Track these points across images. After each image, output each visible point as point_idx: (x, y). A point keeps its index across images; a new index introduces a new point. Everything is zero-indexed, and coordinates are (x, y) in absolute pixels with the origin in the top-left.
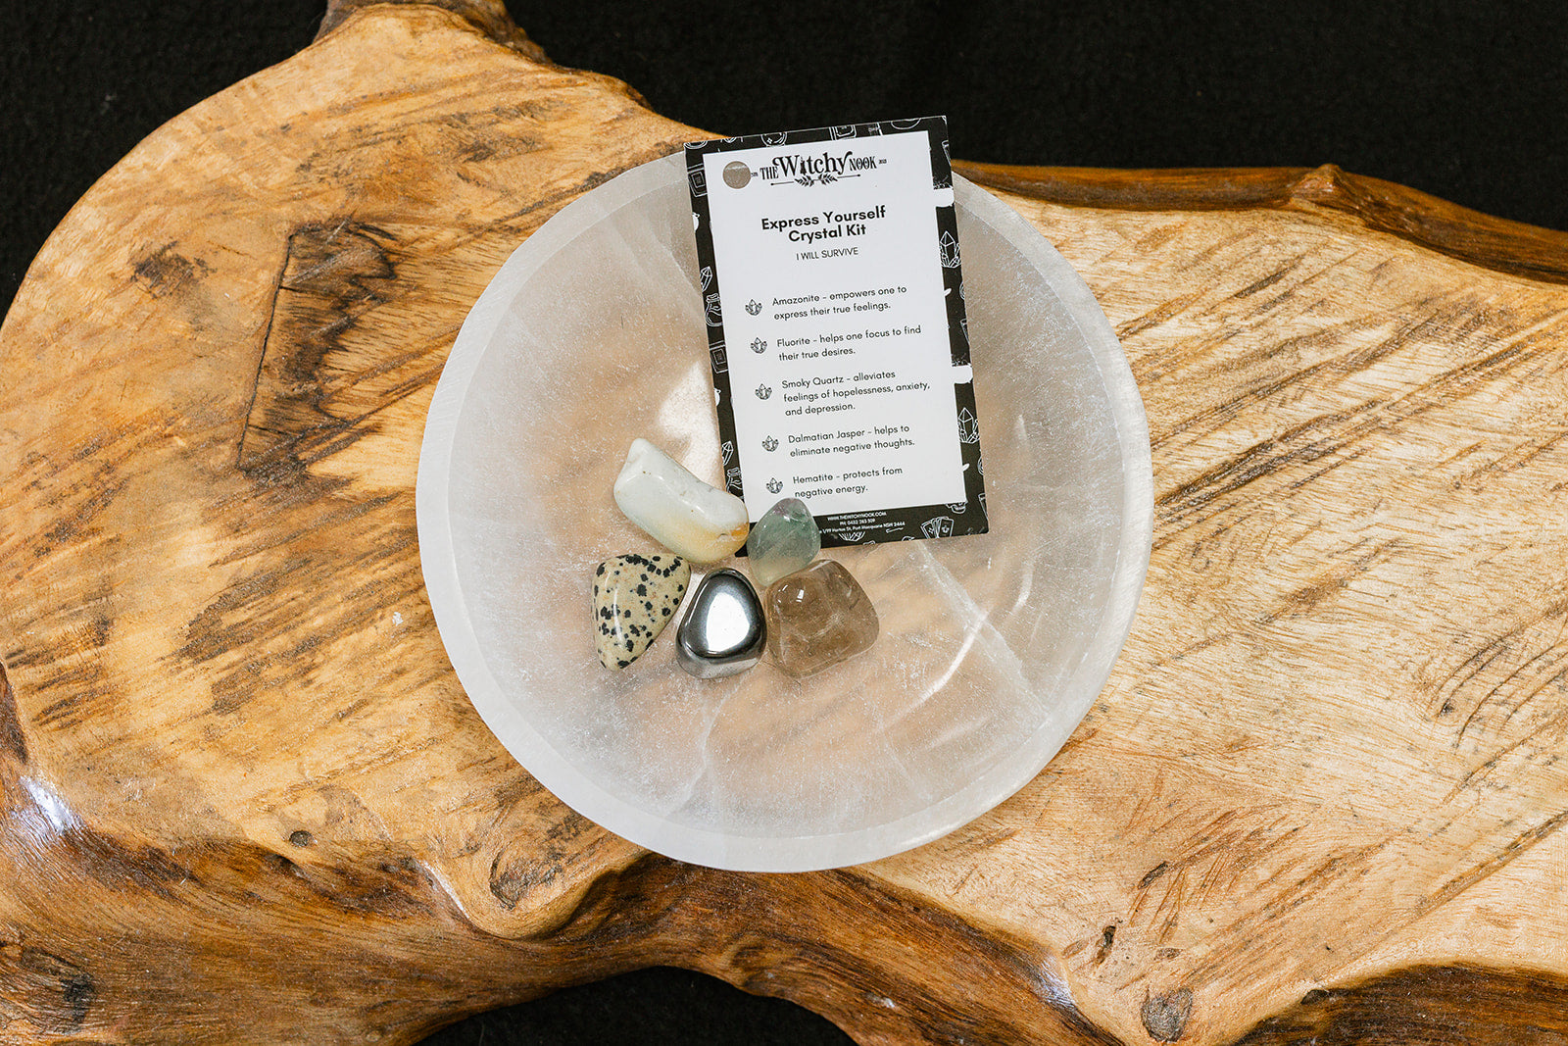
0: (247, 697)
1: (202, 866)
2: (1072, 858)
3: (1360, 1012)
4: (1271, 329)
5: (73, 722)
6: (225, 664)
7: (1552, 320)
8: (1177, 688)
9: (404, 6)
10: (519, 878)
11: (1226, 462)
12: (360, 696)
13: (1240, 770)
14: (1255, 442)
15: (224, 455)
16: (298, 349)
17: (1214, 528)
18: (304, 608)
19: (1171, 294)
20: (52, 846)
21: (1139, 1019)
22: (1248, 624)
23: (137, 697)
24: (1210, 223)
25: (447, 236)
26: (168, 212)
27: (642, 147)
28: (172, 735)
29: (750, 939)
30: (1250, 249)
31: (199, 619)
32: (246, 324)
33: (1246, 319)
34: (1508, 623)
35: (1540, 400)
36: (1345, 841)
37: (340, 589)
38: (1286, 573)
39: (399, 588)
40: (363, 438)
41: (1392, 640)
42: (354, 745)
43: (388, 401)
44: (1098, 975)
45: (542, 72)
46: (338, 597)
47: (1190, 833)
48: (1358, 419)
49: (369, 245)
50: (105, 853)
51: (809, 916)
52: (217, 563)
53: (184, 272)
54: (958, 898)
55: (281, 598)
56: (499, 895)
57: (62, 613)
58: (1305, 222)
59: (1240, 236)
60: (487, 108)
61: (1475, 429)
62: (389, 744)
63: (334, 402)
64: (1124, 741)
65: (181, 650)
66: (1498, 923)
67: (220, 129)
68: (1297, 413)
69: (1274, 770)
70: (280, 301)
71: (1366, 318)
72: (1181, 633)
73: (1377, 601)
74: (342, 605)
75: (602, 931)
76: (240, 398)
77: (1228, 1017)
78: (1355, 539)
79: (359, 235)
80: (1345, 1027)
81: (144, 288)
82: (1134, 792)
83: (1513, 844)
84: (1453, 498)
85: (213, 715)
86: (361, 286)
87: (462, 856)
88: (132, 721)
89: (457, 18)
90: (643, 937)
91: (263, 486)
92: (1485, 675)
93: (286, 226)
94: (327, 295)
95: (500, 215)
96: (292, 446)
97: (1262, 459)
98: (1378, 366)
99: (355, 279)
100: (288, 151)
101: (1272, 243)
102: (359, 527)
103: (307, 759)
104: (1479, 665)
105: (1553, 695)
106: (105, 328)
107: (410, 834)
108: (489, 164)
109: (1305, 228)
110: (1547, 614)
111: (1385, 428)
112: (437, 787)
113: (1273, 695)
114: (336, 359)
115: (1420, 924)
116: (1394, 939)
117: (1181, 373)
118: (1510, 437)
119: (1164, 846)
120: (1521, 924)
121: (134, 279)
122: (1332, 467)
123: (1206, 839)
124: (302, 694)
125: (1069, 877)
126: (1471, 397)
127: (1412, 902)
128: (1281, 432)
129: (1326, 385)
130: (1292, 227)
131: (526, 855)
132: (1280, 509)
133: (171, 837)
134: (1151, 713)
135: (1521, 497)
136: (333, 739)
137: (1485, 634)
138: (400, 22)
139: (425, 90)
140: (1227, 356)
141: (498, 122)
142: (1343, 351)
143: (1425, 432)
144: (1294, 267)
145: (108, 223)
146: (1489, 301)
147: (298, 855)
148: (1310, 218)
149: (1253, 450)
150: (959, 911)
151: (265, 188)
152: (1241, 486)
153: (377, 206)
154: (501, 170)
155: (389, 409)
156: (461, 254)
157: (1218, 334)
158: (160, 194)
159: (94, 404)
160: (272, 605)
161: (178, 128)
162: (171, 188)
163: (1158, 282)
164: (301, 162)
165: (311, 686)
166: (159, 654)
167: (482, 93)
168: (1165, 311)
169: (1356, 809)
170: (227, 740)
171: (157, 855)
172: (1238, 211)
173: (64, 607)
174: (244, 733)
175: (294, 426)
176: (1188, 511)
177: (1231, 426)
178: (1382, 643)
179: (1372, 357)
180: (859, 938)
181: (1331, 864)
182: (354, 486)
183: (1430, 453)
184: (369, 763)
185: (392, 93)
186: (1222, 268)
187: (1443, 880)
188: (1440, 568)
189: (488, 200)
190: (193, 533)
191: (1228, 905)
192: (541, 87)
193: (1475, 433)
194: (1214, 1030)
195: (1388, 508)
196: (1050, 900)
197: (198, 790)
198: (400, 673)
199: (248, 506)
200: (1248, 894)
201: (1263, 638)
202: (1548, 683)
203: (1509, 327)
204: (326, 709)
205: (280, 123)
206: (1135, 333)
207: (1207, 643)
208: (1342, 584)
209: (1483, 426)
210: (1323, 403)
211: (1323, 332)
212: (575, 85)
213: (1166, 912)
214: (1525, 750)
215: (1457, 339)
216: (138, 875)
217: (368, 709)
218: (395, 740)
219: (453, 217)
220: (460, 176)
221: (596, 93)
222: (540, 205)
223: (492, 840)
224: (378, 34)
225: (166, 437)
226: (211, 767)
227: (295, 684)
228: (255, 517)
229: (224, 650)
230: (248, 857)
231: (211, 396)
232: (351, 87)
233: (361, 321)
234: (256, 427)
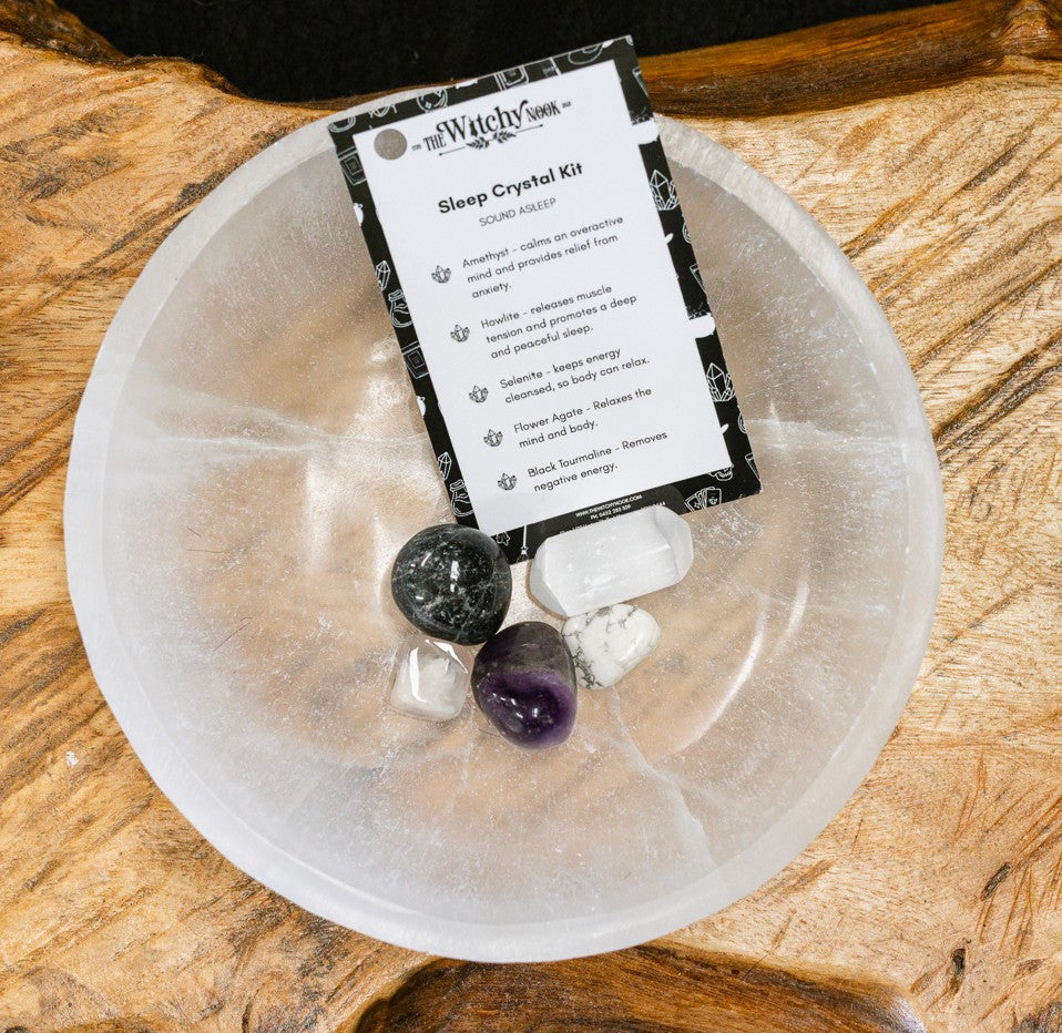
2: (901, 880)
4: (1012, 220)
8: (982, 661)
11: (989, 386)
12: (47, 858)
14: (1017, 356)
17: (989, 466)
19: (889, 201)
22: (1049, 571)
24: (919, 107)
25: (31, 294)
27: (237, 143)
30: (970, 130)
33: (980, 213)
39: (65, 723)
42: (53, 915)
43: (6, 504)
44: (955, 1007)
45: (100, 74)
47: (1027, 824)
51: (611, 997)
54: (781, 952)
58: (1026, 85)
59: (956, 116)
60: (45, 131)
62: (93, 905)
64: (932, 734)
72: (974, 596)
82: (956, 791)
87: (205, 1018)
95: (88, 257)
97: (1028, 374)
101: (995, 118)
108: (62, 198)
109: (1029, 92)
112: (159, 945)
117: (918, 292)
119: (1001, 846)
123: (1046, 828)
125: (901, 903)
128: (1044, 339)
130: (1013, 94)
131: (278, 1001)
134: (958, 695)
136: (27, 913)
140: (967, 261)
141: (62, 145)
144: (1024, 141)
148: (1032, 79)
149: (1017, 367)
150: (784, 966)
152: (1011, 411)
154: (77, 203)
155: (8, 513)
157: (951, 237)
163: (872, 189)
167: (34, 113)
168: (886, 221)
172: (947, 86)
176: (956, 451)
177: (986, 343)
180: (674, 1009)
186: (942, 159)
189: (70, 242)
192: (103, 92)
196: (887, 932)
198: (88, 821)
204: (11, 881)
206: (856, 256)
207: (1006, 602)
213: (1017, 922)
217: (61, 871)
218: (99, 900)
219: (34, 270)
220: (30, 219)
221: (170, 88)
222: (133, 235)
223: (237, 993)
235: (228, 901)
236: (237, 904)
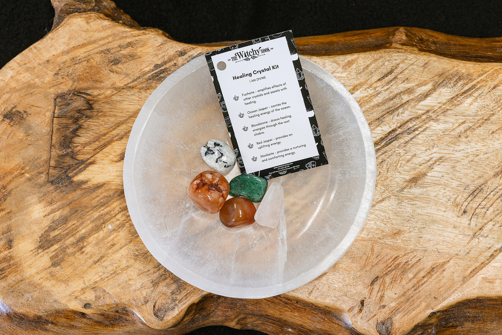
0: (63, 260)
1: (55, 319)
2: (347, 279)
3: (448, 316)
4: (392, 90)
5: (5, 277)
6: (53, 250)
7: (485, 75)
8: (375, 217)
9: (82, 13)
10: (163, 310)
11: (382, 137)
12: (101, 255)
13: (399, 241)
14: (390, 130)
15: (43, 177)
16: (63, 138)
17: (380, 160)
18: (78, 227)
19: (356, 82)
20: (3, 318)
21: (375, 330)
22: (396, 192)
23: (25, 265)
24: (367, 56)
25: (109, 92)
26: (12, 95)
27: (171, 53)
28: (39, 276)
29: (242, 316)
30: (381, 64)
31: (42, 235)
32: (44, 131)
33: (382, 88)
34: (482, 181)
35: (484, 103)
36: (437, 261)
37: (89, 219)
38: (406, 173)
39: (109, 216)
40: (90, 166)
41: (444, 191)
42: (101, 272)
43: (97, 152)
44: (360, 317)
45: (133, 31)
46: (89, 222)
47: (385, 265)
48: (424, 117)
49: (82, 99)
50: (22, 319)
51: (261, 307)
52: (46, 215)
53: (20, 116)
54: (310, 297)
55: (70, 224)
56: (157, 316)
58: (398, 52)
59: (377, 60)
60: (116, 46)
61: (463, 116)
62: (113, 270)
63: (78, 155)
65: (38, 247)
66: (490, 282)
67: (25, 64)
68: (403, 118)
69: (410, 240)
70: (55, 122)
71: (423, 82)
73: (438, 179)
74: (91, 224)
75: (193, 321)
76: (46, 157)
77: (405, 325)
78: (428, 158)
79: (78, 95)
80: (444, 322)
81: (7, 123)
82: (365, 254)
83: (492, 255)
84: (459, 140)
85: (52, 268)
86: (81, 113)
87: (143, 305)
88: (25, 273)
89: (101, 15)
90: (206, 320)
91: (58, 187)
92: (476, 199)
93: (53, 96)
94: (71, 118)
95: (126, 83)
96: (66, 172)
97: (393, 135)
98: (429, 98)
99: (79, 111)
100: (50, 69)
101: (388, 61)
102: (93, 197)
103: (86, 279)
104: (474, 196)
105: (499, 203)
107: (125, 299)
108: (120, 66)
109: (399, 54)
110: (494, 176)
111: (433, 119)
112: (131, 282)
113: (407, 215)
114: (77, 140)
115: (464, 286)
116: (456, 292)
118: (475, 117)
119: (377, 271)
120: (498, 281)
121: (3, 120)
122: (417, 135)
123: (390, 267)
124: (81, 257)
125: (347, 285)
126: (461, 105)
127: (461, 279)
128: (399, 125)
129: (412, 107)
130: (394, 54)
131: (164, 302)
132: (401, 151)
133: (44, 311)
134: (367, 226)
135: (481, 137)
136: (94, 271)
137: (475, 186)
138: (82, 19)
139: (94, 42)
140: (378, 101)
141: (121, 50)
142: (416, 94)
143: (447, 119)
144: (396, 68)
146: (463, 71)
147: (87, 311)
148: (400, 50)
149: (390, 132)
150: (311, 301)
152: (388, 145)
153: (83, 85)
154: (124, 67)
155: (97, 155)
156: (114, 98)
157: (374, 94)
158: (8, 89)
160: (67, 227)
161: (11, 65)
162: (11, 87)
163: (352, 79)
164: (55, 72)
165: (84, 254)
166: (31, 249)
167: (113, 41)
169: (439, 250)
170: (58, 275)
171: (40, 318)
172: (375, 51)
174: (63, 273)
175: (66, 165)
177: (382, 125)
178: (441, 193)
179: (426, 95)
180: (279, 312)
181: (433, 269)
182: (89, 183)
183: (449, 126)
184: (107, 277)
185: (83, 44)
186: (372, 71)
187: (470, 270)
188: (457, 165)
189: (121, 78)
190: (36, 206)
191: (400, 288)
192: (134, 36)
193: (463, 117)
194: (401, 330)
195: (438, 147)
196: (342, 294)
197: (50, 294)
198: (113, 245)
199: (53, 194)
200: (406, 282)
201: (401, 196)
202: (497, 199)
203: (471, 79)
204: (90, 261)
205: (46, 60)
207: (383, 200)
208: (425, 174)
209: (466, 115)
210: (412, 113)
211: (409, 89)
212: (145, 34)
213: (380, 293)
214: (491, 223)
215: (454, 86)
216: (34, 324)
217: (104, 259)
218: (115, 268)
219: (110, 85)
220: (110, 71)
221: (153, 36)
222: (139, 78)
223: (152, 298)
224: (75, 25)
225: (22, 174)
226: (54, 286)
227: (78, 253)
228: (57, 198)
229: (52, 245)
230: (70, 314)
231: (36, 157)
232: (69, 44)
233: (83, 126)
234: (53, 167)
235: (152, 271)
236: (154, 272)
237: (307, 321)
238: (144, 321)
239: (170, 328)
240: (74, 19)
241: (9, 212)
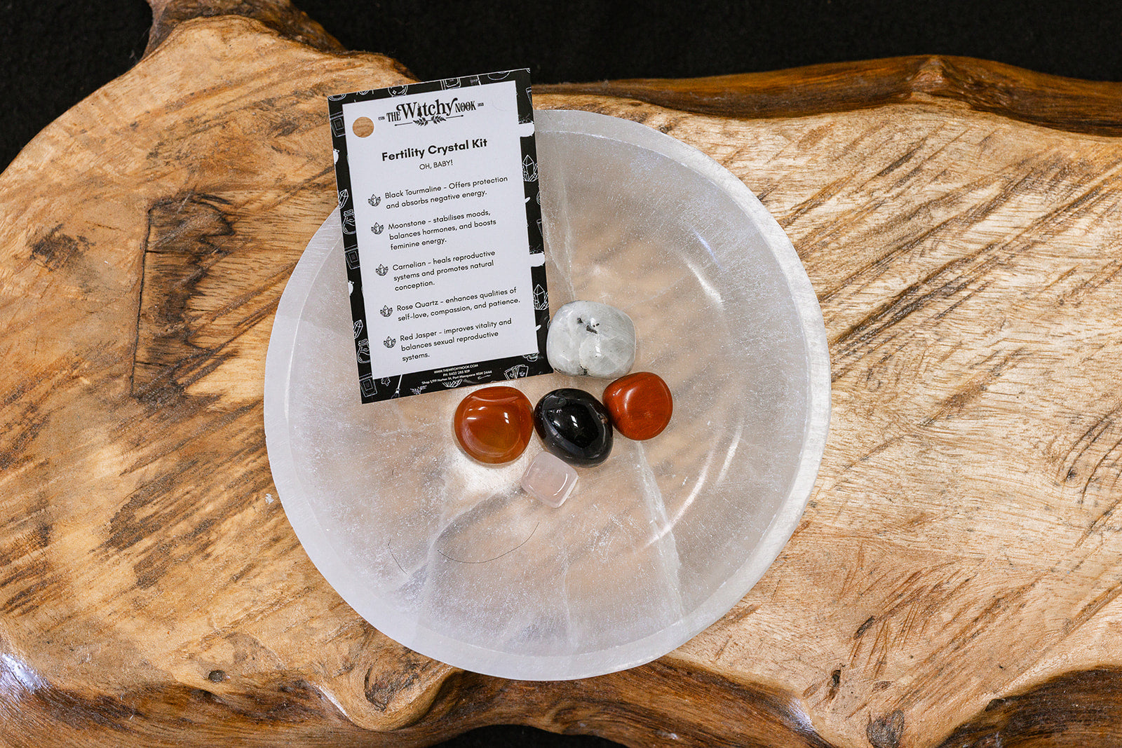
0: (162, 572)
1: (144, 704)
2: (802, 622)
3: (1030, 709)
4: (908, 198)
5: (32, 608)
6: (142, 549)
7: (1119, 166)
8: (866, 483)
9: (213, 19)
10: (386, 687)
11: (885, 304)
12: (248, 562)
13: (921, 539)
14: (905, 286)
15: (121, 386)
16: (167, 298)
17: (881, 356)
18: (197, 499)
19: (830, 179)
20: (28, 702)
21: (865, 738)
22: (915, 427)
23: (78, 583)
24: (853, 120)
25: (270, 196)
26: (52, 201)
28: (108, 609)
29: (565, 704)
30: (885, 138)
31: (117, 516)
32: (124, 283)
33: (888, 192)
34: (1110, 404)
35: (1117, 229)
36: (1006, 585)
37: (222, 481)
38: (939, 385)
40: (226, 362)
41: (1024, 427)
42: (248, 600)
43: (241, 331)
44: (831, 708)
45: (327, 59)
46: (222, 488)
47: (888, 592)
48: (981, 259)
49: (211, 211)
50: (70, 703)
51: (608, 684)
52: (125, 472)
53: (70, 248)
54: (719, 663)
55: (178, 492)
56: (373, 701)
57: (12, 525)
58: (925, 111)
59: (877, 128)
60: (289, 93)
61: (1070, 257)
62: (275, 595)
63: (200, 336)
64: (831, 528)
65: (107, 543)
67: (84, 131)
68: (934, 261)
69: (946, 537)
70: (148, 262)
71: (979, 181)
72: (865, 440)
73: (1010, 398)
74: (226, 493)
75: (454, 712)
76: (127, 341)
77: (932, 728)
78: (988, 352)
79: (202, 203)
80: (1020, 721)
81: (42, 264)
82: (843, 566)
84: (1059, 312)
85: (138, 589)
86: (208, 243)
87: (341, 675)
88: (77, 602)
89: (256, 23)
90: (484, 711)
91: (153, 408)
92: (1097, 446)
93: (145, 203)
94: (184, 253)
95: (308, 176)
96: (171, 375)
97: (911, 298)
98: (992, 217)
99: (203, 238)
100: (139, 143)
101: (902, 131)
102: (231, 431)
103: (214, 615)
104: (1092, 438)
106: (16, 298)
107: (301, 662)
108: (296, 137)
109: (925, 116)
111: (1002, 265)
112: (316, 624)
113: (939, 479)
114: (197, 302)
115: (1068, 641)
116: (1049, 654)
117: (843, 240)
118: (1097, 261)
119: (870, 605)
121: (32, 257)
122: (965, 299)
123: (901, 595)
124: (203, 565)
125: (801, 637)
126: (1065, 233)
127: (1060, 624)
128: (924, 276)
129: (954, 236)
130: (915, 116)
131: (389, 668)
132: (929, 335)
133: (118, 687)
134: (849, 504)
135: (1110, 306)
136: (231, 597)
137: (1095, 415)
138: (213, 32)
139: (239, 83)
140: (877, 222)
141: (298, 102)
142: (965, 208)
143: (1033, 264)
144: (920, 147)
145: (6, 215)
146: (1071, 156)
147: (216, 688)
148: (929, 108)
149: (904, 293)
150: (721, 672)
151: (124, 175)
152: (898, 321)
153: (213, 179)
154: (305, 141)
155: (242, 337)
157: (868, 206)
158: (44, 188)
159: (15, 359)
160: (172, 499)
161: (51, 134)
162: (51, 183)
163: (819, 171)
164: (150, 151)
165: (210, 558)
166: (90, 547)
167: (283, 81)
168: (826, 193)
169: (1012, 560)
170: (151, 607)
171: (109, 701)
172: (873, 108)
173: (13, 519)
174: (163, 600)
175: (171, 358)
176: (860, 345)
177: (885, 276)
178: (1017, 430)
179: (987, 210)
180: (647, 696)
181: (996, 603)
182: (223, 400)
183: (1037, 279)
184: (262, 612)
185: (213, 89)
186: (865, 154)
187: (1082, 604)
188: (1055, 367)
189: (298, 165)
190: (104, 451)
191: (922, 643)
192: (328, 71)
193: (1070, 260)
194: (923, 739)
195: (1011, 326)
196: (790, 655)
197: (134, 649)
198: (276, 540)
199: (143, 425)
200: (936, 632)
201: (927, 437)
203: (1088, 175)
204: (223, 575)
205: (130, 122)
206: (805, 213)
207: (885, 446)
208: (981, 388)
209: (1076, 254)
210: (954, 251)
211: (947, 195)
212: (354, 67)
213: (877, 655)
215: (1049, 189)
216: (96, 715)
217: (256, 571)
218: (279, 592)
219: (273, 181)
220: (273, 148)
221: (371, 71)
223: (363, 660)
224: (196, 44)
225: (73, 378)
226: (142, 630)
227: (197, 558)
228: (150, 433)
229: (139, 538)
230: (178, 694)
231: (104, 342)
232: (181, 88)
233: (212, 271)
234: (142, 363)
237: (711, 716)
238: (344, 712)
239: (403, 727)
240: (193, 31)
241: (42, 464)
